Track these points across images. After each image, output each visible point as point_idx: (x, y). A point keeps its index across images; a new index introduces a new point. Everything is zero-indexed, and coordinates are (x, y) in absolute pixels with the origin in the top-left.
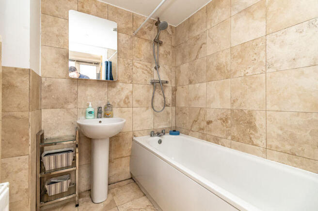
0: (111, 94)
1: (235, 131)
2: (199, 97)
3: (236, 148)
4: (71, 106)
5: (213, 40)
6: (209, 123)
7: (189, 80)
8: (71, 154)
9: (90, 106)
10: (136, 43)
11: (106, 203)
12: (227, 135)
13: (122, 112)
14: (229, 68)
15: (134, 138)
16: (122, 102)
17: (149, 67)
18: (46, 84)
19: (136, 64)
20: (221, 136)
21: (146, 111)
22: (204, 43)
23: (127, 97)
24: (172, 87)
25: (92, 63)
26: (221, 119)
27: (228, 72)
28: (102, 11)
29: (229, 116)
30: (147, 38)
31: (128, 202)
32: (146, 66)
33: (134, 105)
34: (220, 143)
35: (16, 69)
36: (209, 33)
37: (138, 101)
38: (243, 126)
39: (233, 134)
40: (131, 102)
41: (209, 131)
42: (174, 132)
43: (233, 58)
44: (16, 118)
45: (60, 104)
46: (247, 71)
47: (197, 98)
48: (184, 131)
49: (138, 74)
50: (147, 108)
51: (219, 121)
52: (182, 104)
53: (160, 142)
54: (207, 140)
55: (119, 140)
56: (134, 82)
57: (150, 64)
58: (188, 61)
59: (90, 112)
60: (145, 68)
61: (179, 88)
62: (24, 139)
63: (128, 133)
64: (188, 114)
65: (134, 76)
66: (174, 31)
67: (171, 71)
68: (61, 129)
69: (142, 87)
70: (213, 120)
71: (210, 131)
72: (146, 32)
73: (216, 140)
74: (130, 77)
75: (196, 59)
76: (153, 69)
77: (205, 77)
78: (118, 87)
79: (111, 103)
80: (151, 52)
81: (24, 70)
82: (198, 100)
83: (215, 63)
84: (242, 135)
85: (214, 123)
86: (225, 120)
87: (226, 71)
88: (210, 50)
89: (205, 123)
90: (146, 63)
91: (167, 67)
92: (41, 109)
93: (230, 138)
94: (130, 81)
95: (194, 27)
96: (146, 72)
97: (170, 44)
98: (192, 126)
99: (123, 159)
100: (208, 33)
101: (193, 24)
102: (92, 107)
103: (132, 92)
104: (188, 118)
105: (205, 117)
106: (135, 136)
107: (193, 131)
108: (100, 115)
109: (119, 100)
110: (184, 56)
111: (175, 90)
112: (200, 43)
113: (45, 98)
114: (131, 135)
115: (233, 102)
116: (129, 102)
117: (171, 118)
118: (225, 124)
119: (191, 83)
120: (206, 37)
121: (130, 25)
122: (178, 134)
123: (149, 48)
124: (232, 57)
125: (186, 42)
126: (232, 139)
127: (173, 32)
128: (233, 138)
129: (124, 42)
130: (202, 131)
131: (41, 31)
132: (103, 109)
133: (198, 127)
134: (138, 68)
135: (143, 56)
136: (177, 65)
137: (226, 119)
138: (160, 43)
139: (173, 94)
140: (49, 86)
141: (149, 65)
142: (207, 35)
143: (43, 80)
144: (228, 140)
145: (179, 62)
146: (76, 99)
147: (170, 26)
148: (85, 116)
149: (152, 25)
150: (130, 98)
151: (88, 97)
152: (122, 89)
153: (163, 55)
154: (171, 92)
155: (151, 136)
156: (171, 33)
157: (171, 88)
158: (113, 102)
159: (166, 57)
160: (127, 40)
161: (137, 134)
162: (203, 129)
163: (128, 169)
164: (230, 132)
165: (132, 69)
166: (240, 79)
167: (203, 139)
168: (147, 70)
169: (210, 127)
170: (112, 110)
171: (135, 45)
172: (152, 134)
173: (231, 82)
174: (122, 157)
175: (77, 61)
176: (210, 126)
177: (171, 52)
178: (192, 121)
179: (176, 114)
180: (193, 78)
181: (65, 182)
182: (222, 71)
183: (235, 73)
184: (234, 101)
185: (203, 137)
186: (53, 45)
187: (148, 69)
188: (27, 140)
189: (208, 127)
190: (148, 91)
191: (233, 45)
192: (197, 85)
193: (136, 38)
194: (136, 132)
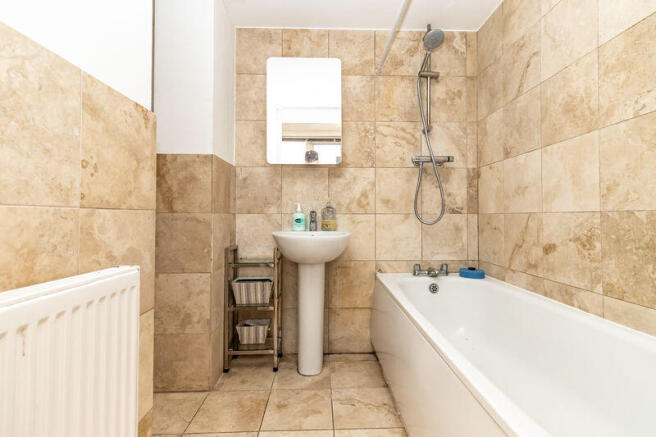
0: (334, 189)
1: (612, 270)
2: (526, 188)
3: (616, 318)
4: (273, 210)
5: (554, 41)
6: (549, 249)
7: (505, 149)
8: (268, 284)
9: (299, 209)
10: (382, 87)
11: (317, 378)
12: (592, 281)
13: (354, 222)
14: (593, 104)
15: (379, 275)
16: (355, 205)
17: (411, 131)
18: (241, 177)
19: (380, 129)
20: (576, 283)
21: (403, 221)
22: (535, 54)
23: (365, 195)
24: (468, 169)
25: (332, 140)
26: (577, 239)
27: (592, 113)
28: (319, 45)
29: (598, 231)
30: (405, 73)
31: (351, 387)
32: (403, 130)
33: (379, 211)
34: (576, 303)
35: (198, 156)
36: (545, 27)
37: (386, 202)
38: (635, 258)
39: (607, 279)
40: (372, 204)
41: (548, 270)
42: (472, 272)
43: (606, 73)
44: (198, 221)
45: (258, 207)
46: (642, 102)
47: (521, 190)
48: (495, 269)
49: (386, 148)
50: (407, 216)
51: (572, 245)
52: (490, 206)
53: (434, 289)
54: (546, 294)
55: (348, 274)
56: (378, 164)
57: (412, 125)
58: (501, 103)
59: (298, 221)
60: (402, 134)
61: (484, 171)
62: (206, 251)
63: (365, 263)
64: (502, 229)
65: (378, 152)
66: (473, 43)
67: (465, 133)
68: (259, 246)
69: (396, 174)
70: (557, 244)
71: (551, 269)
72: (402, 61)
73: (567, 295)
74: (369, 155)
75: (517, 96)
76: (419, 134)
77: (537, 137)
78: (348, 176)
79: (334, 206)
80: (415, 100)
81: (206, 157)
82: (523, 193)
83: (561, 96)
84: (632, 281)
85: (560, 249)
86: (586, 242)
87: (587, 112)
88: (548, 66)
89: (540, 252)
90: (404, 125)
91: (454, 126)
92: (234, 214)
93: (599, 288)
94: (370, 164)
95: (514, 20)
96: (403, 142)
97: (461, 74)
98: (511, 259)
99: (357, 312)
100: (542, 26)
101: (510, 14)
102: (302, 212)
103: (374, 185)
104: (503, 239)
105: (538, 236)
106: (380, 271)
107: (514, 271)
108: (313, 225)
109: (348, 201)
110: (493, 95)
111: (474, 177)
112: (525, 54)
113: (241, 197)
114: (372, 267)
115: (606, 192)
116: (368, 204)
117: (465, 239)
118: (586, 253)
119: (507, 154)
120: (540, 37)
121: (370, 56)
122: (481, 276)
123: (410, 91)
124: (602, 72)
125: (497, 60)
126: (606, 293)
127: (467, 45)
128: (609, 291)
129: (358, 90)
130: (533, 272)
131: (235, 99)
132: (319, 215)
133: (524, 261)
134: (385, 136)
135: (396, 111)
136: (480, 119)
137: (590, 239)
138: (432, 78)
139: (470, 185)
140: (245, 179)
141: (409, 127)
142: (543, 31)
143: (238, 170)
144: (595, 295)
145: (483, 111)
146: (279, 198)
147: (461, 33)
148: (292, 226)
149: (416, 43)
150: (370, 196)
151: (298, 196)
152: (355, 178)
153: (444, 101)
154: (465, 182)
155: (414, 274)
156: (462, 48)
157: (465, 172)
158: (339, 204)
159: (453, 104)
160: (364, 87)
161: (384, 266)
162: (535, 266)
163: (367, 334)
164: (599, 272)
165: (374, 139)
166: (623, 126)
167: (535, 289)
168: (404, 138)
169: (552, 260)
170: (334, 218)
171: (379, 93)
172: (417, 270)
173: (600, 138)
174: (354, 308)
175: (310, 140)
176: (551, 257)
177: (464, 90)
178: (511, 247)
179: (480, 231)
180: (511, 142)
181: (261, 328)
182: (578, 113)
183: (609, 114)
184: (609, 189)
185: (535, 286)
186: (249, 118)
187: (408, 136)
188: (209, 252)
189: (547, 260)
190: (408, 180)
191: (604, 40)
192: (521, 159)
193: (381, 79)
194: (383, 263)
